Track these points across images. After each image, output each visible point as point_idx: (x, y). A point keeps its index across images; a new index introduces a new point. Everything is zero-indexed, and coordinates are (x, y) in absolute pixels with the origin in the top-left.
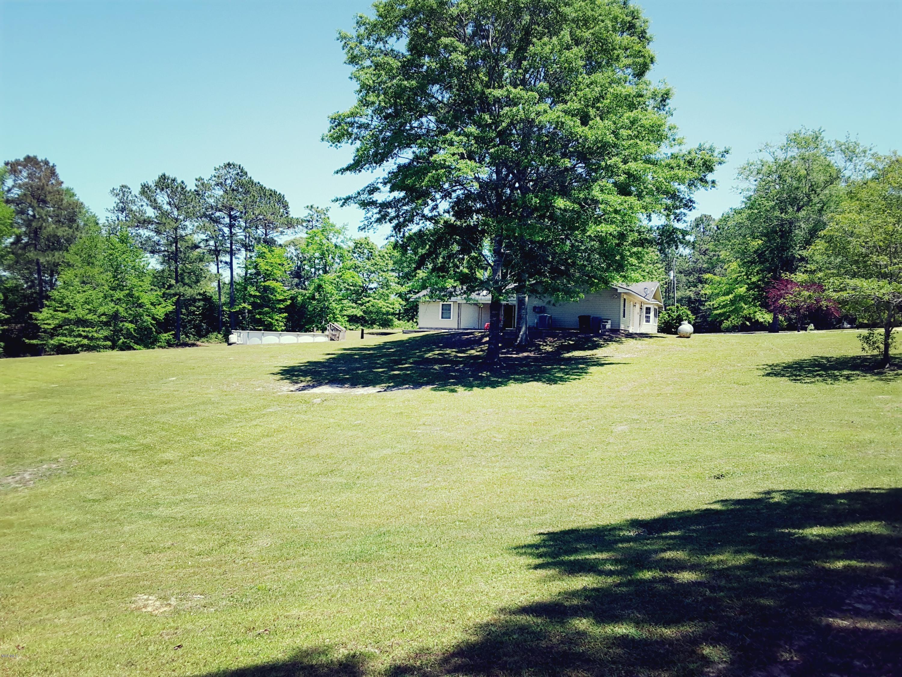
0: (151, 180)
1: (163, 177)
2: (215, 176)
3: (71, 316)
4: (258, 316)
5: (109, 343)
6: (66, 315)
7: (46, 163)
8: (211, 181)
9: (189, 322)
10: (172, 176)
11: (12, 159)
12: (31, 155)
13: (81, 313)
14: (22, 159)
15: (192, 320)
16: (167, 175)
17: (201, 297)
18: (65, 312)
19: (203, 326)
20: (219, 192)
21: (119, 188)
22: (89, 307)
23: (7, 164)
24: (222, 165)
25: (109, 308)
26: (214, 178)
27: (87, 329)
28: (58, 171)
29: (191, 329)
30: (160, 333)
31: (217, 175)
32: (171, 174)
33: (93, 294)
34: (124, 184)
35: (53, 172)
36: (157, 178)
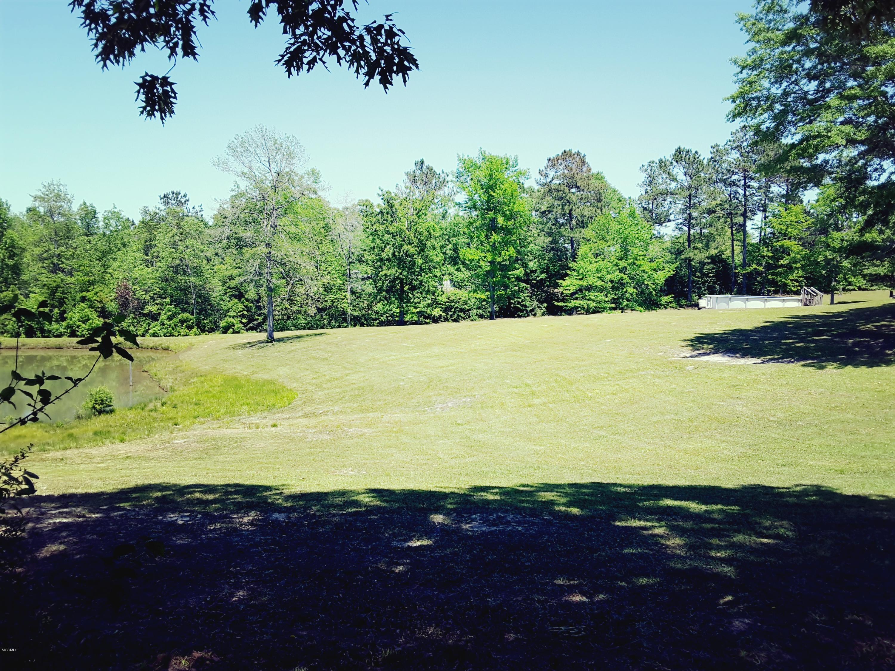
0: (668, 155)
1: (679, 151)
2: (730, 141)
3: (585, 284)
4: (770, 277)
5: (613, 305)
6: (581, 283)
7: (579, 154)
8: (726, 146)
9: (703, 283)
10: (687, 148)
11: (553, 155)
12: (567, 150)
13: (591, 280)
14: (560, 154)
15: (706, 282)
16: (682, 148)
17: (710, 261)
18: (581, 279)
19: (715, 288)
20: (735, 155)
21: (647, 164)
22: (599, 275)
23: (549, 160)
24: (738, 128)
25: (616, 276)
26: (729, 143)
27: (596, 294)
28: (587, 160)
29: (705, 290)
30: (661, 296)
31: (732, 139)
32: (685, 146)
33: (603, 264)
34: (651, 160)
35: (583, 162)
36: (674, 152)
